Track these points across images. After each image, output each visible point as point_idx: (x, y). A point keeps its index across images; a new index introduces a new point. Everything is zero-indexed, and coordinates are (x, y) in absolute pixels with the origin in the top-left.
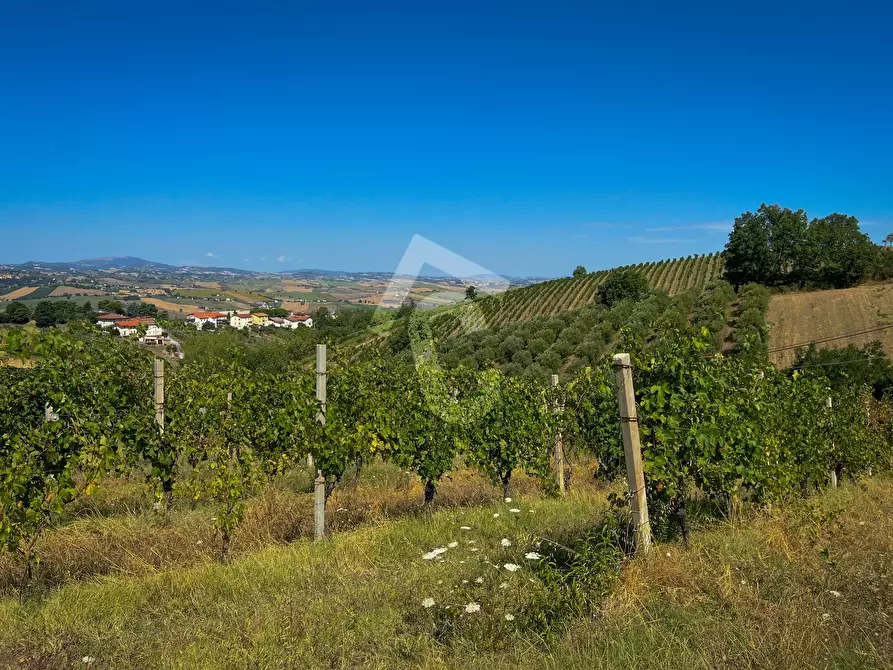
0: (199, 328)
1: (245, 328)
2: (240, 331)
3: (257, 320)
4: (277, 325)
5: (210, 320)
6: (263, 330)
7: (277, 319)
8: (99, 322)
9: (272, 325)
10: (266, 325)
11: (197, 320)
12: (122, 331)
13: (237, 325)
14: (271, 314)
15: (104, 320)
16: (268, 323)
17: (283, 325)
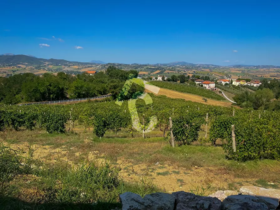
0: (224, 84)
2: (237, 86)
4: (249, 85)
5: (227, 82)
6: (244, 86)
7: (249, 82)
8: (195, 82)
9: (247, 85)
10: (245, 85)
11: (223, 82)
12: (204, 85)
13: (235, 84)
14: (247, 81)
15: (197, 81)
16: (246, 84)
17: (251, 85)
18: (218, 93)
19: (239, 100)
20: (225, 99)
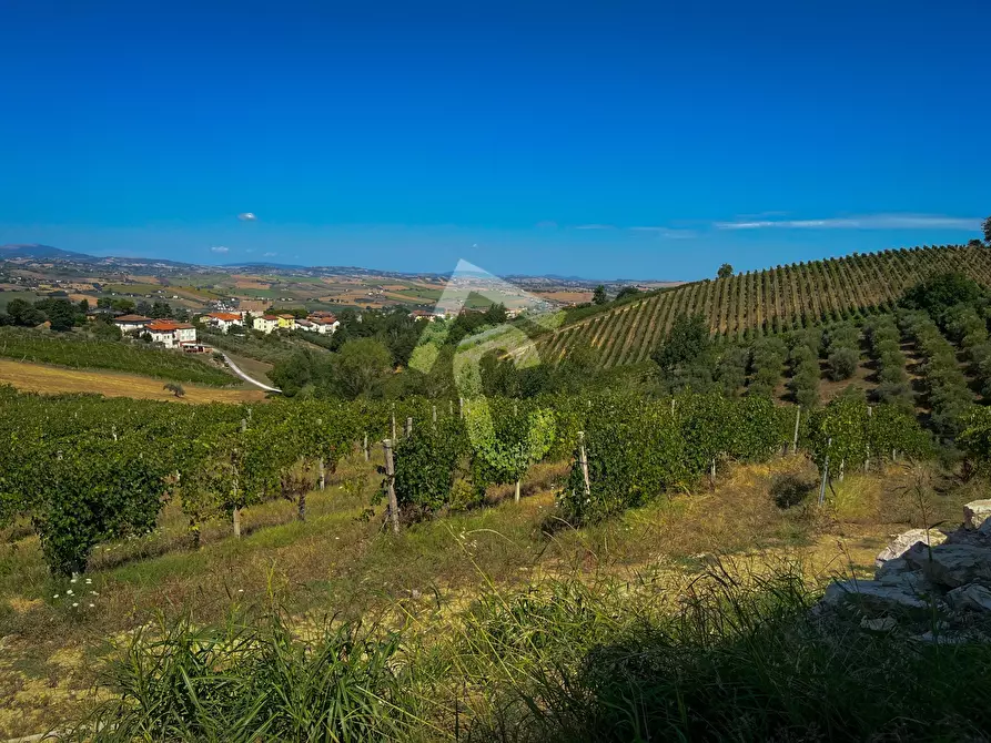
0: (225, 329)
1: (272, 332)
2: (269, 335)
3: (283, 323)
4: (306, 329)
5: (236, 322)
6: (292, 334)
7: (301, 321)
8: (117, 325)
9: (299, 328)
10: (293, 328)
11: (221, 322)
12: (154, 336)
13: (262, 329)
14: (297, 316)
15: (124, 323)
16: (294, 326)
17: (312, 329)
18: (211, 360)
19: (289, 379)
20: (240, 381)
